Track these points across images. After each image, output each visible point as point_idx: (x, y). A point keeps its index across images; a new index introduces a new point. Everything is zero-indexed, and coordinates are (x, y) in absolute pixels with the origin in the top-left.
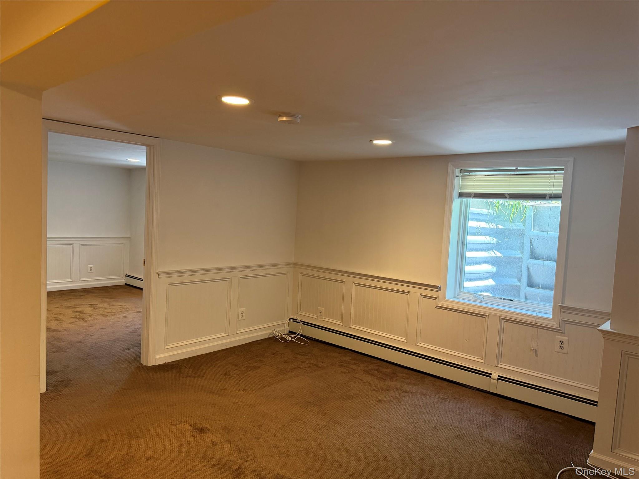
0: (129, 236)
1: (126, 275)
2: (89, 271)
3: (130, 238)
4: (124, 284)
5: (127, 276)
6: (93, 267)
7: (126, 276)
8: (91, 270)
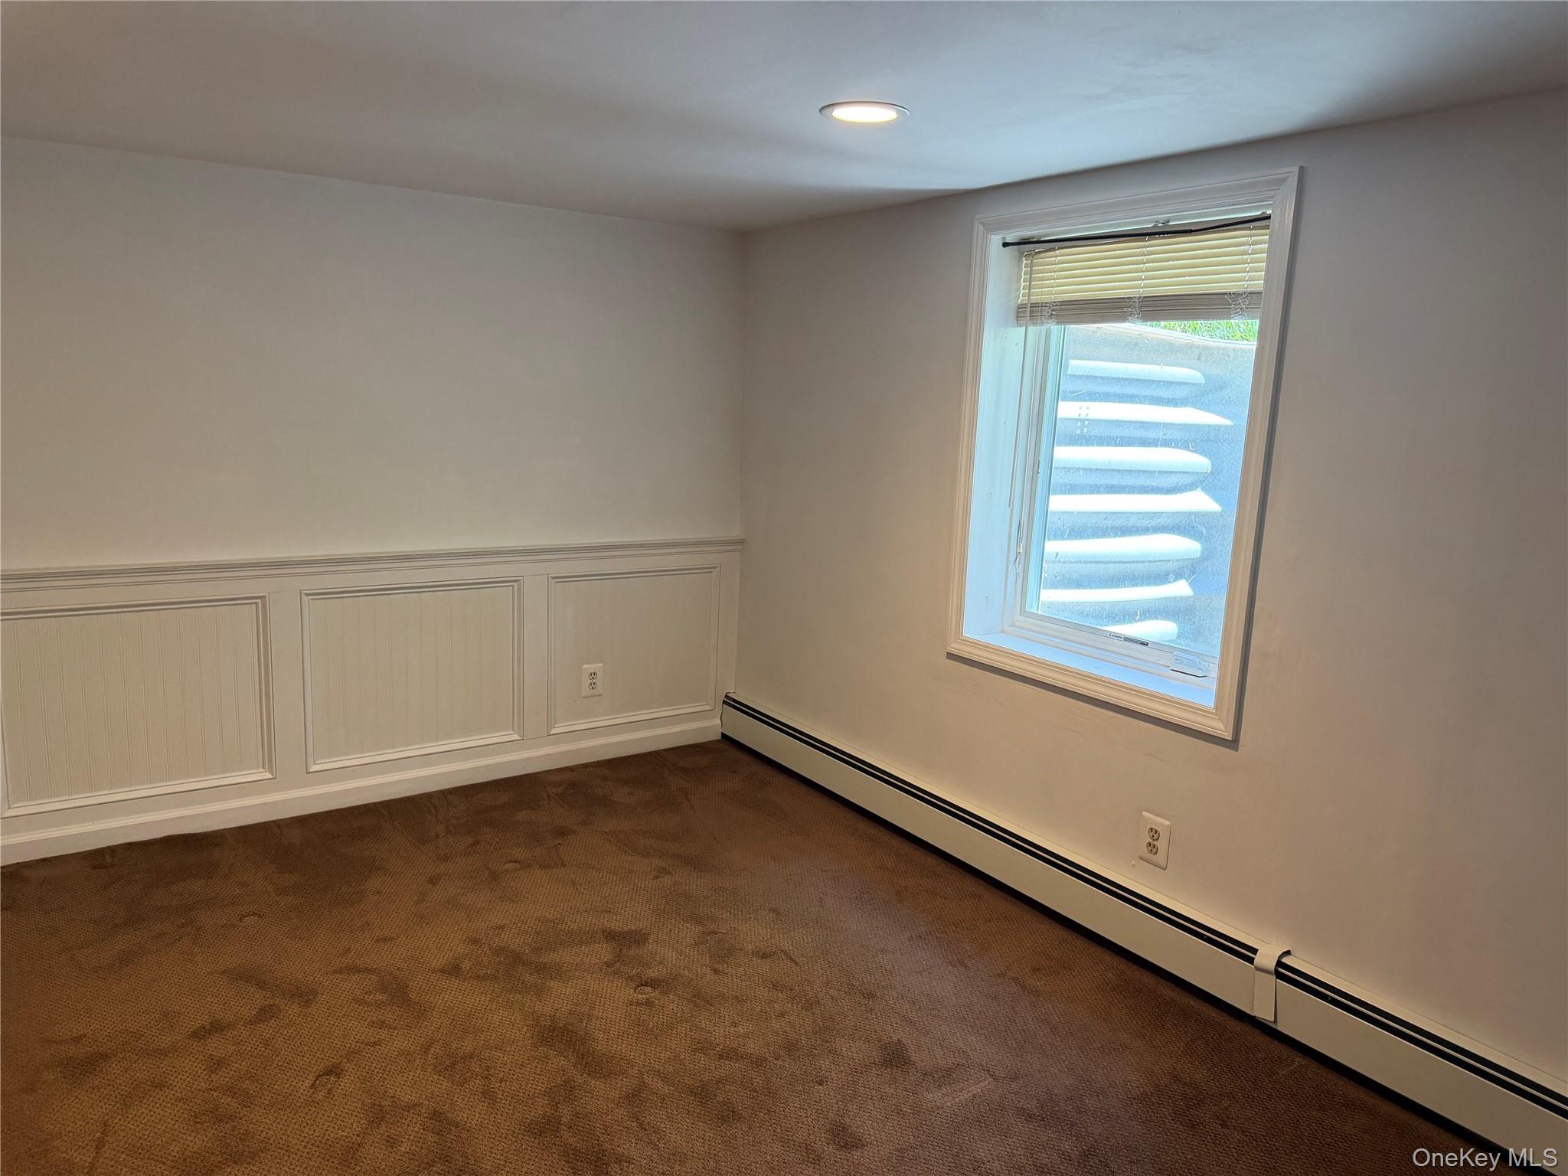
0: (737, 533)
1: (727, 696)
2: (586, 690)
3: (742, 542)
4: (719, 737)
5: (730, 702)
6: (600, 674)
7: (724, 702)
8: (593, 686)
